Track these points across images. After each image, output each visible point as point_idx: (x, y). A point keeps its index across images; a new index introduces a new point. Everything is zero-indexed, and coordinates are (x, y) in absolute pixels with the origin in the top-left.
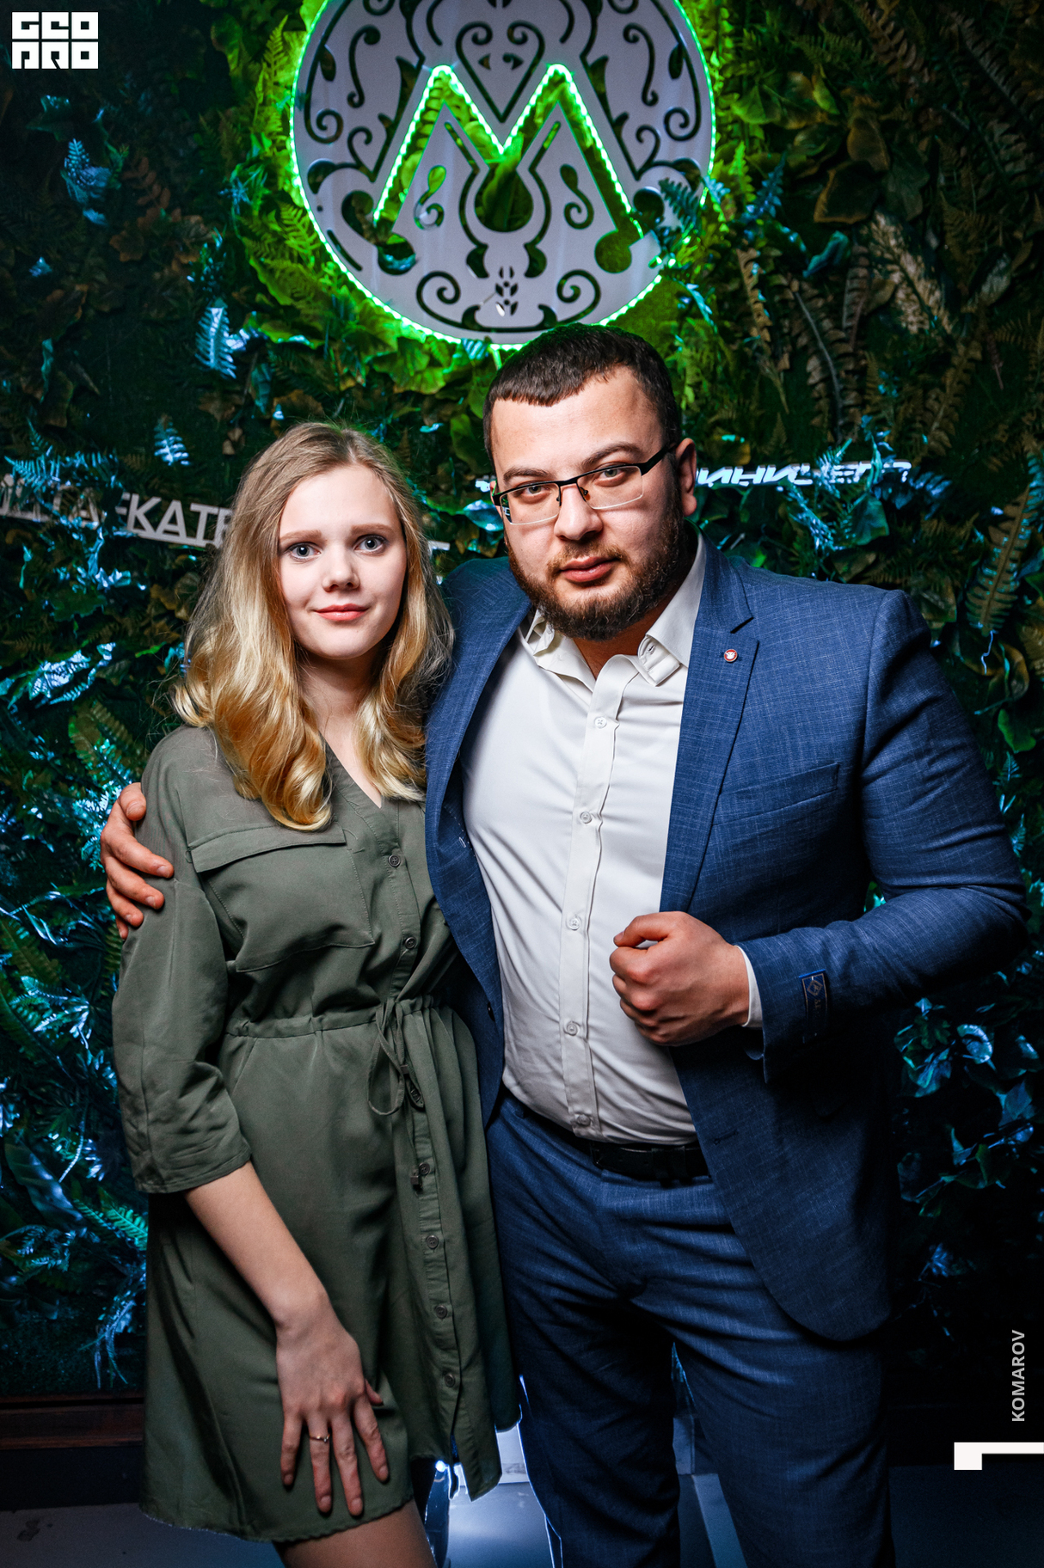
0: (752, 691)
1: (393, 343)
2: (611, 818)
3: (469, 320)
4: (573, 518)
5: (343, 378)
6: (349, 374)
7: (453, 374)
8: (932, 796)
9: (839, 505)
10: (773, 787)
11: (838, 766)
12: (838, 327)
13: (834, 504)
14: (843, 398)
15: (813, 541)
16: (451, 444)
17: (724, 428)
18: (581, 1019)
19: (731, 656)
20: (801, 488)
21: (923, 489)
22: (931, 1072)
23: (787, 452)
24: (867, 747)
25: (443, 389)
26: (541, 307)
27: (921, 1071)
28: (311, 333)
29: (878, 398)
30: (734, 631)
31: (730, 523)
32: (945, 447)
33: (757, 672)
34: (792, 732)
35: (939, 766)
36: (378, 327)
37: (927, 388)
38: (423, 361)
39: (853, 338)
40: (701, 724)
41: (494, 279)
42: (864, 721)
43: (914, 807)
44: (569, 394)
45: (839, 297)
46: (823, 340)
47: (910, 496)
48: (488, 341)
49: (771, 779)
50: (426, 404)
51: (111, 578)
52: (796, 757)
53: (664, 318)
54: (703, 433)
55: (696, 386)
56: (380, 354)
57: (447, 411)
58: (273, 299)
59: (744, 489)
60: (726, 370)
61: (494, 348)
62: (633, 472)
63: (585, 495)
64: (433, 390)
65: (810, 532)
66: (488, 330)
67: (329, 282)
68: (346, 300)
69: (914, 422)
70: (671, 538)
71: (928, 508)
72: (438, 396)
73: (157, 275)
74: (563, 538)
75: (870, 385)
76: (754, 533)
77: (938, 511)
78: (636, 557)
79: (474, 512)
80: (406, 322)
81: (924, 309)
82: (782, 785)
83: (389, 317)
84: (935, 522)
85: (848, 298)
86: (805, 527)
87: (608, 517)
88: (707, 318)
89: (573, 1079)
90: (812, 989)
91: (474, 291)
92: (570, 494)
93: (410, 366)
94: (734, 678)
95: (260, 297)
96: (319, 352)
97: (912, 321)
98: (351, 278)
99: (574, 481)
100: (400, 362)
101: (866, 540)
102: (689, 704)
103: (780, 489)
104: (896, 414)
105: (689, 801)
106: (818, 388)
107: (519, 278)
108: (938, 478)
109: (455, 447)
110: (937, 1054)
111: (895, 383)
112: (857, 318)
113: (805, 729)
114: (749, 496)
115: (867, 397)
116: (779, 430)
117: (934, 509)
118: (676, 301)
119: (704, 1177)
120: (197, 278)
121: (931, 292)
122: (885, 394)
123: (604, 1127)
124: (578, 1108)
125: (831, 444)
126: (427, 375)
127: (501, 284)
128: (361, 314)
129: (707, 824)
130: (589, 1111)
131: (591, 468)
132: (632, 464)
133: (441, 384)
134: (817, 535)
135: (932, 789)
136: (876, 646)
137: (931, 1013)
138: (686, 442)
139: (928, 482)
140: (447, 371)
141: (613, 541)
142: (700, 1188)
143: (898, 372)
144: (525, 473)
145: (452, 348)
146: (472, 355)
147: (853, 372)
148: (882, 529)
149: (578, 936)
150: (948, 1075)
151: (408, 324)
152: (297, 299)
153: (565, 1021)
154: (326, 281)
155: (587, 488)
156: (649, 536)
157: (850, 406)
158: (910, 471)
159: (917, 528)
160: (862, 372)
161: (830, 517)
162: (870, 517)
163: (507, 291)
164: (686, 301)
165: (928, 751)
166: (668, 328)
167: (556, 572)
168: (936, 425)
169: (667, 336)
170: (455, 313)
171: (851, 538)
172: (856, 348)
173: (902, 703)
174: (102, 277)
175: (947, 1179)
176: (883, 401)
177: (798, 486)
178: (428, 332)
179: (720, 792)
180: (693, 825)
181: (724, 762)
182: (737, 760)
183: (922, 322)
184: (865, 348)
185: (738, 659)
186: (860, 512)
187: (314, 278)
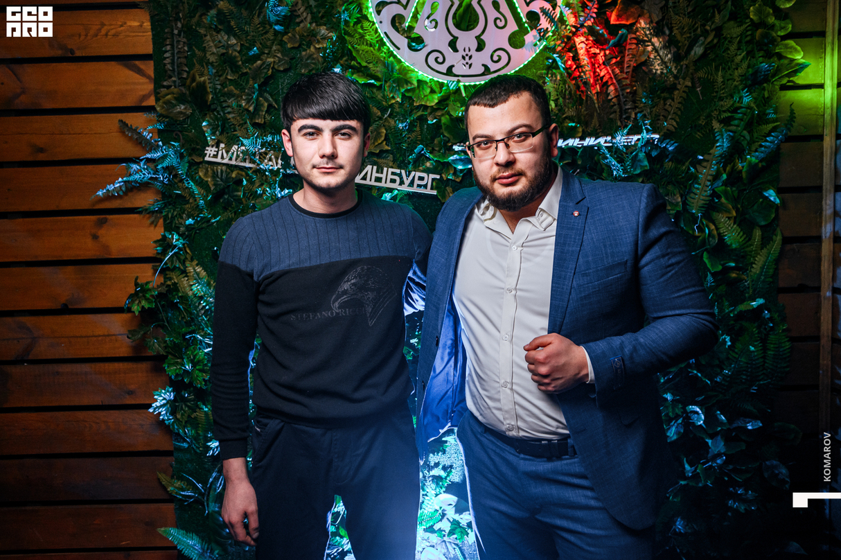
0: (586, 229)
1: (415, 83)
2: (520, 290)
3: (449, 72)
4: (502, 156)
5: (390, 99)
6: (393, 97)
7: (442, 96)
8: (670, 274)
9: (625, 155)
10: (598, 271)
11: (627, 261)
12: (622, 72)
13: (622, 155)
14: (625, 105)
15: (612, 172)
16: (441, 128)
17: (569, 120)
18: (509, 380)
19: (576, 214)
20: (606, 147)
21: (665, 147)
22: (674, 429)
23: (598, 131)
24: (640, 252)
25: (437, 103)
26: (483, 65)
27: (669, 429)
28: (377, 79)
29: (642, 105)
30: (577, 203)
31: (573, 164)
32: (674, 127)
33: (588, 221)
34: (605, 246)
35: (673, 260)
36: (408, 76)
37: (665, 99)
38: (428, 90)
39: (630, 77)
40: (564, 244)
41: (461, 53)
42: (638, 241)
43: (662, 279)
44: (502, 103)
45: (623, 57)
46: (615, 79)
47: (659, 150)
48: (459, 81)
49: (597, 267)
50: (429, 110)
51: (283, 193)
52: (607, 258)
53: (540, 69)
54: (561, 122)
55: (556, 101)
56: (409, 88)
57: (439, 113)
58: (359, 63)
59: (580, 148)
60: (570, 92)
61: (461, 84)
62: (529, 136)
63: (507, 146)
64: (433, 104)
65: (611, 168)
66: (458, 76)
67: (384, 55)
68: (392, 63)
69: (660, 116)
70: (546, 165)
71: (667, 157)
72: (435, 107)
73: (304, 53)
74: (497, 164)
75: (638, 99)
76: (584, 169)
77: (672, 157)
78: (530, 174)
79: (453, 160)
80: (420, 73)
81: (663, 62)
82: (601, 270)
83: (413, 71)
84: (671, 163)
85: (627, 59)
86: (609, 166)
87: (517, 156)
88: (562, 69)
89: (506, 408)
90: (616, 364)
91: (452, 58)
92: (501, 145)
93: (421, 93)
94: (578, 223)
95: (353, 63)
96: (380, 88)
97: (657, 67)
98: (395, 53)
99: (503, 140)
100: (417, 91)
101: (638, 172)
102: (558, 236)
103: (596, 148)
104: (651, 112)
105: (560, 278)
106: (613, 100)
107: (473, 52)
108: (672, 142)
109: (443, 130)
110: (677, 421)
111: (650, 98)
112: (632, 68)
113: (611, 245)
114: (582, 152)
115: (637, 105)
116: (595, 122)
117: (670, 156)
118: (546, 61)
119: (567, 457)
120: (324, 54)
121: (667, 55)
122: (645, 103)
123: (520, 431)
124: (508, 422)
125: (620, 127)
126: (429, 97)
127: (465, 55)
128: (399, 70)
129: (569, 288)
130: (513, 423)
131: (510, 134)
132: (529, 133)
133: (437, 101)
134: (615, 169)
135: (670, 271)
136: (642, 207)
137: (673, 401)
138: (554, 125)
139: (667, 144)
140: (439, 95)
141: (519, 166)
142: (565, 462)
143: (652, 93)
144: (482, 137)
145: (442, 85)
146: (451, 88)
147: (630, 93)
148: (646, 166)
149: (507, 343)
150: (682, 431)
151: (422, 74)
152: (369, 63)
153: (502, 381)
154: (383, 54)
155: (509, 143)
156: (536, 164)
157: (629, 109)
158: (659, 139)
159: (662, 166)
160: (634, 93)
161: (621, 161)
162: (640, 161)
163: (467, 58)
164: (550, 61)
165: (668, 254)
166: (542, 74)
167: (494, 179)
168: (670, 117)
169: (542, 77)
170: (443, 68)
171: (631, 171)
172: (631, 81)
173: (654, 233)
174: (279, 55)
175: (683, 483)
176: (644, 106)
177: (605, 147)
178: (431, 77)
179: (574, 274)
180: (563, 288)
181: (576, 260)
182: (581, 260)
183: (662, 69)
184: (636, 81)
185: (579, 215)
186: (635, 159)
187: (378, 54)
